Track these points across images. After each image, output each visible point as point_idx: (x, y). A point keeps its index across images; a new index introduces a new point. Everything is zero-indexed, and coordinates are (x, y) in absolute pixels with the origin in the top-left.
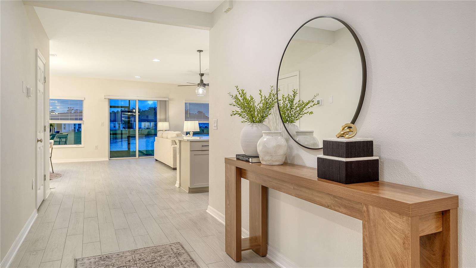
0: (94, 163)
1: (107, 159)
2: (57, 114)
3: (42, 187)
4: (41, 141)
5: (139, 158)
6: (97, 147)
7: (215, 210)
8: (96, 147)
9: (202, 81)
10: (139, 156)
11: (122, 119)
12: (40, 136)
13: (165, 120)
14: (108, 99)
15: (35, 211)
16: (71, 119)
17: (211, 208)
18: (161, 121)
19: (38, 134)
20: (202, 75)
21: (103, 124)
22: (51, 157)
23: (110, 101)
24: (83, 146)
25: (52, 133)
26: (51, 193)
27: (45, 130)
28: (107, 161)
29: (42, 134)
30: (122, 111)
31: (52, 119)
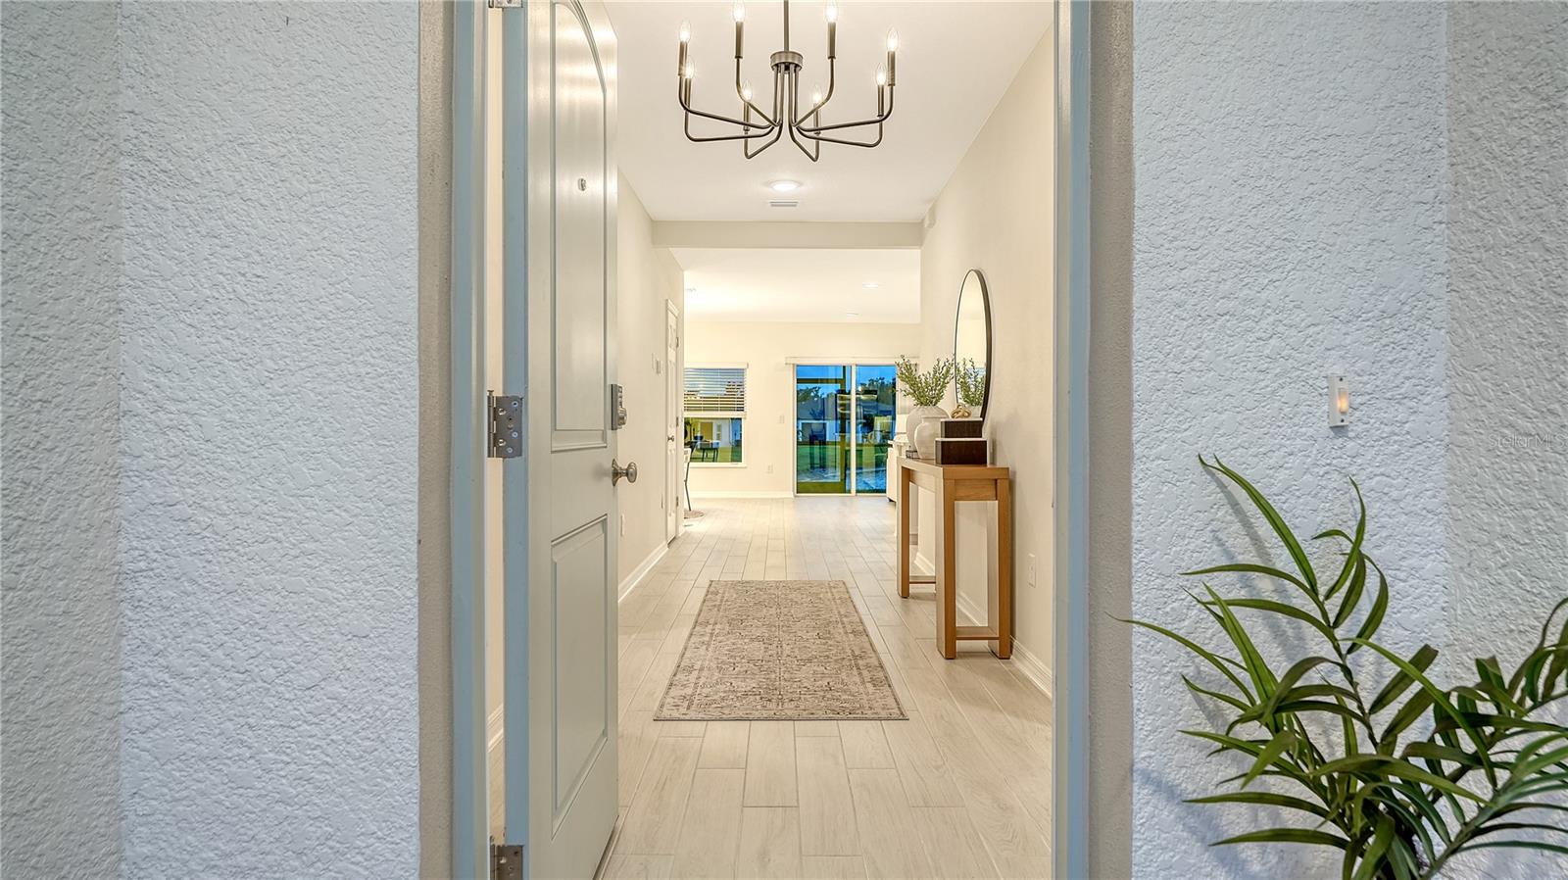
0: (764, 501)
1: (790, 492)
2: (698, 398)
3: (673, 515)
4: (672, 439)
5: (856, 496)
7: (925, 559)
8: (770, 469)
10: (856, 493)
12: (672, 432)
14: (791, 364)
15: (665, 543)
16: (723, 409)
17: (921, 556)
19: (669, 429)
21: (782, 419)
22: (686, 481)
23: (799, 368)
24: (745, 465)
25: (688, 439)
26: (686, 532)
27: (677, 425)
28: (790, 499)
29: (674, 429)
31: (688, 409)
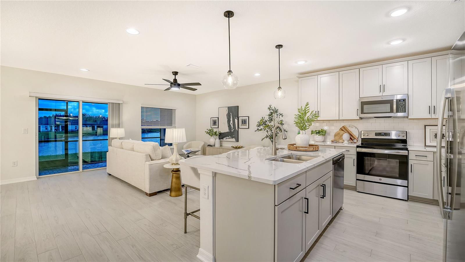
1: (35, 178)
5: (83, 171)
6: (16, 163)
9: (175, 80)
10: (84, 168)
11: (56, 123)
13: (118, 126)
14: (36, 97)
18: (113, 127)
20: (175, 73)
23: (39, 100)
28: (33, 181)
30: (57, 116)
